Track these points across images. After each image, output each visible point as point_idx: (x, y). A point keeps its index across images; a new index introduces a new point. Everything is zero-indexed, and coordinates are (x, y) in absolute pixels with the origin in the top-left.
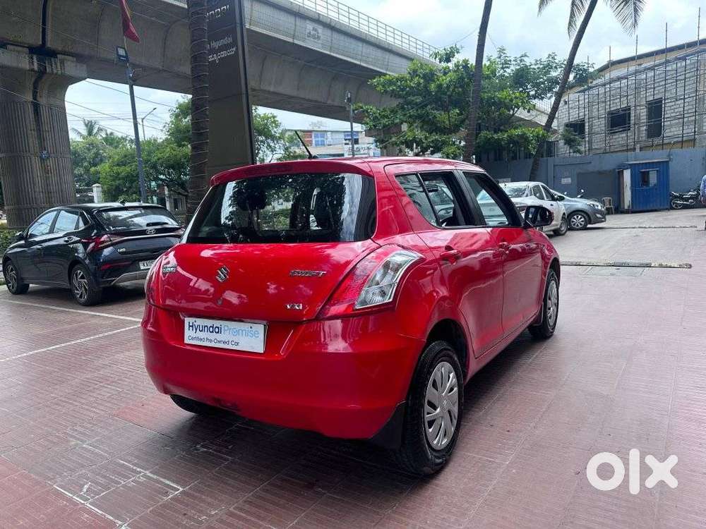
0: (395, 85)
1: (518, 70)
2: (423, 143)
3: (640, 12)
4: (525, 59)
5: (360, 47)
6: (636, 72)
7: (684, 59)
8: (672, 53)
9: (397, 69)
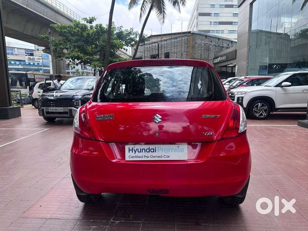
0: (67, 29)
1: (118, 32)
2: (83, 58)
3: (165, 18)
4: (122, 28)
5: (43, 8)
6: (161, 41)
7: (177, 38)
8: (173, 35)
9: (62, 22)
